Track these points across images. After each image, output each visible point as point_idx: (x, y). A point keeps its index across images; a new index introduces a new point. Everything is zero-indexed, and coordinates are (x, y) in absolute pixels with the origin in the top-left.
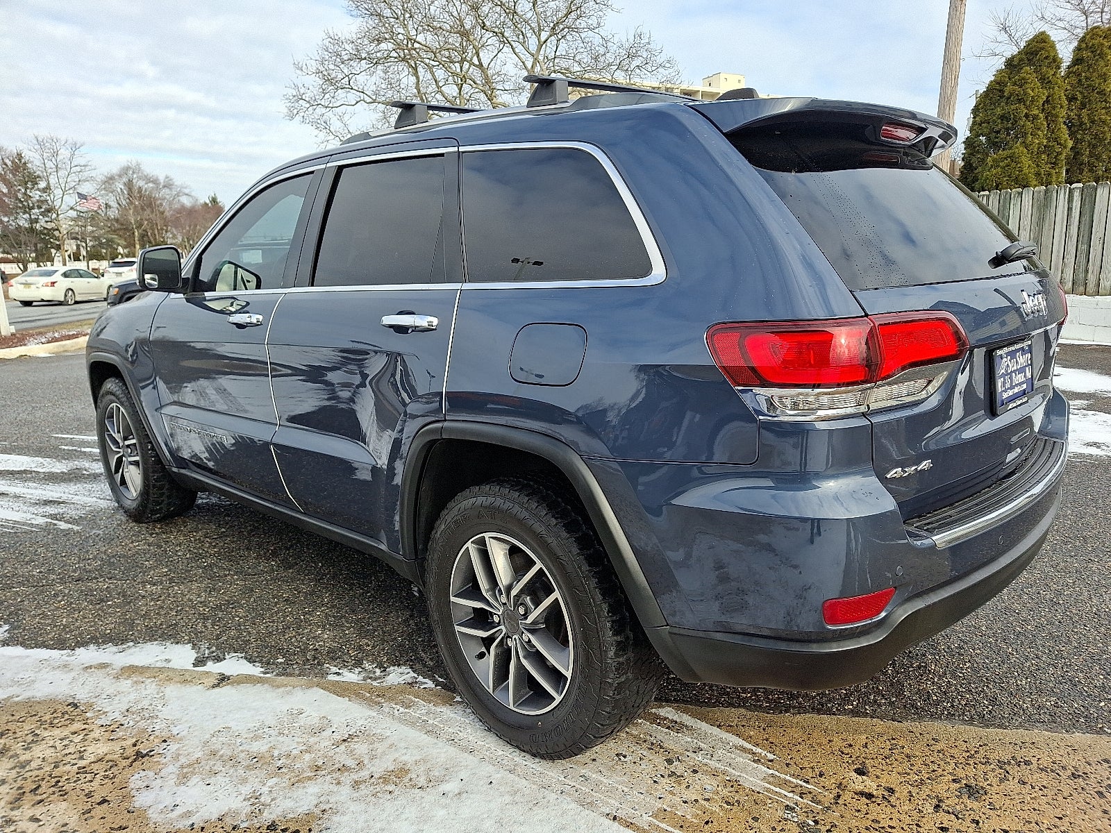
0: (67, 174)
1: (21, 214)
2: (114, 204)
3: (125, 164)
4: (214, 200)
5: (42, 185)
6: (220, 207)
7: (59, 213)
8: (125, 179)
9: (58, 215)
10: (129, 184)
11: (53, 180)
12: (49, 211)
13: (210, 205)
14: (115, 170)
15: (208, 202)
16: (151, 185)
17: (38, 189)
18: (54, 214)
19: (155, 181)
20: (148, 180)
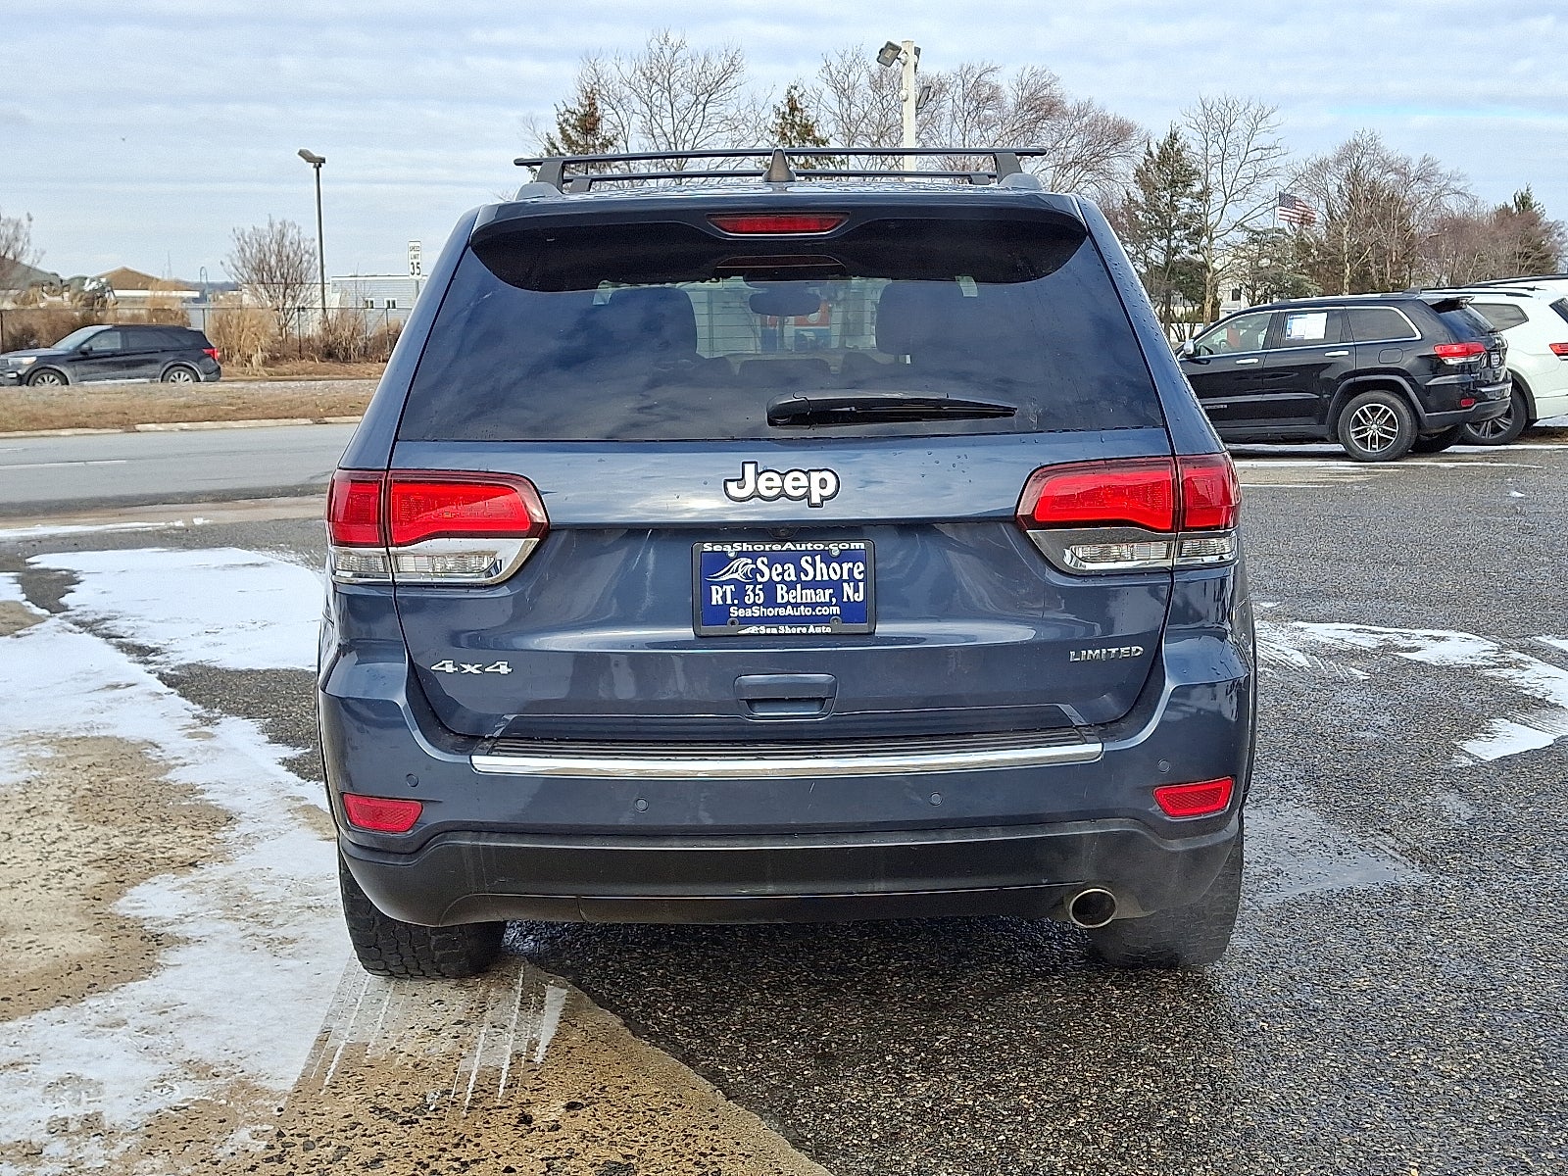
0: (1239, 164)
1: (1156, 239)
2: (1320, 216)
3: (1348, 138)
4: (1524, 202)
5: (1198, 187)
6: (1535, 214)
7: (1214, 235)
8: (1345, 169)
9: (1211, 239)
10: (1354, 177)
11: (1214, 177)
12: (1198, 233)
13: (1515, 210)
14: (1329, 153)
15: (1511, 204)
16: (1391, 176)
17: (1191, 195)
18: (1205, 238)
19: (1402, 171)
20: (1387, 166)
